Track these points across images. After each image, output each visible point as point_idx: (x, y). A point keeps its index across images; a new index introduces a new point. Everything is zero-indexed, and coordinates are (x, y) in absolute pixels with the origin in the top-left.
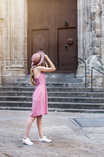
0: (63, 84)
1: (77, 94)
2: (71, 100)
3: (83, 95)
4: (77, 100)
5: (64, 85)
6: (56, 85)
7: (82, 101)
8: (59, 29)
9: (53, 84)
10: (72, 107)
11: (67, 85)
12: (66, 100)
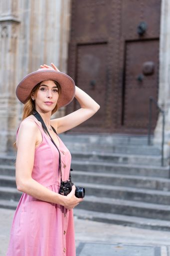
0: (117, 158)
1: (136, 182)
2: (117, 195)
3: (148, 185)
4: (129, 196)
5: (121, 160)
6: (105, 158)
7: (139, 198)
8: (128, 42)
9: (100, 157)
10: (113, 210)
11: (125, 159)
12: (108, 194)
